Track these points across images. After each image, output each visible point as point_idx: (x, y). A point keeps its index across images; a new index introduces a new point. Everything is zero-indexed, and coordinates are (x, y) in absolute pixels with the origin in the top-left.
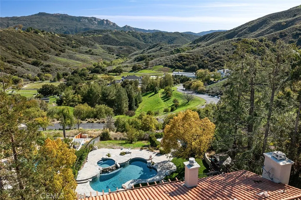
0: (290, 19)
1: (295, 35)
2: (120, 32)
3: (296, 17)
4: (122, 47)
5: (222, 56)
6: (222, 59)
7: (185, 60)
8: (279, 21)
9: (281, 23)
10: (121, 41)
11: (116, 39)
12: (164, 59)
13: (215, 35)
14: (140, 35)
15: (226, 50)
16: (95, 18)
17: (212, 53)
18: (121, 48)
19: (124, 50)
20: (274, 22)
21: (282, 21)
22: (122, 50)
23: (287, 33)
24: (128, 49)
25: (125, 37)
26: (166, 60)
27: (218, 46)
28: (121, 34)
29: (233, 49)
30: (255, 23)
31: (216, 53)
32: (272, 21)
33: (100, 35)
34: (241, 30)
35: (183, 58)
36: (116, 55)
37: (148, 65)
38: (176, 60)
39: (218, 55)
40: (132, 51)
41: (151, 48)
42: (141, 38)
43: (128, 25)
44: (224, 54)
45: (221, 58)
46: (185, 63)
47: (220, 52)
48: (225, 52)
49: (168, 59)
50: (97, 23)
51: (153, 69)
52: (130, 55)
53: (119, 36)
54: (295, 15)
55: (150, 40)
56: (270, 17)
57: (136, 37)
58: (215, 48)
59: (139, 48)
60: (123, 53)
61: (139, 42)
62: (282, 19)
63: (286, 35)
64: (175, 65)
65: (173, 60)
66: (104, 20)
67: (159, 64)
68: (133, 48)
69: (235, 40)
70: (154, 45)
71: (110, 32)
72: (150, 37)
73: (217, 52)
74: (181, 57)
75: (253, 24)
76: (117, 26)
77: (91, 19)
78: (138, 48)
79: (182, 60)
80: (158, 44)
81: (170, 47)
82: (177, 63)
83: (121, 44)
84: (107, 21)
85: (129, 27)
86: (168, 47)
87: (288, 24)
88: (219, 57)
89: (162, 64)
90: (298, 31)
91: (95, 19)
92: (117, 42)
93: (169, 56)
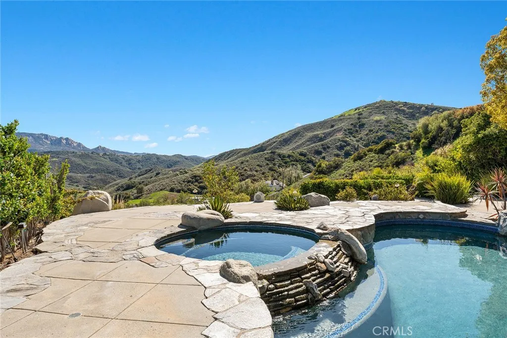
0: (328, 130)
1: (340, 148)
2: (90, 154)
3: (334, 128)
4: (94, 175)
5: (255, 173)
6: (256, 178)
7: (201, 180)
8: (316, 133)
9: (318, 135)
10: (91, 168)
11: (83, 164)
12: (168, 182)
13: (235, 153)
14: (123, 158)
15: (258, 165)
16: (47, 135)
17: (240, 169)
18: (92, 177)
19: (97, 180)
20: (310, 134)
21: (320, 132)
22: (92, 179)
23: (329, 145)
24: (103, 177)
25: (98, 162)
26: (170, 184)
27: (247, 161)
28: (91, 157)
29: (267, 164)
30: (286, 136)
31: (245, 170)
32: (306, 133)
33: (54, 159)
34: (270, 145)
35: (198, 178)
36: (84, 187)
37: (142, 193)
38: (189, 182)
39: (249, 173)
40: (111, 181)
41: (142, 175)
42: (124, 163)
43: (102, 146)
44: (256, 171)
45: (255, 176)
46: (201, 184)
47: (250, 169)
48: (258, 168)
49: (174, 182)
50: (49, 142)
51: (150, 198)
52: (107, 186)
53: (88, 161)
54: (332, 126)
55: (139, 165)
56: (304, 129)
57: (116, 161)
58: (242, 163)
59: (121, 177)
60: (95, 184)
61: (121, 168)
62: (318, 131)
63: (328, 147)
64: (188, 189)
65: (184, 181)
66: (61, 138)
67: (161, 190)
68: (113, 176)
69: (268, 153)
70: (147, 170)
71: (73, 154)
72: (139, 161)
73: (247, 168)
74: (195, 177)
75: (284, 138)
76: (84, 147)
77: (38, 137)
78: (119, 176)
79: (197, 181)
80: (152, 169)
81: (171, 172)
82: (190, 185)
83: (93, 171)
84: (67, 139)
85: (104, 149)
86: (169, 171)
87: (326, 136)
88: (250, 175)
89: (165, 189)
90: (342, 142)
91: (46, 137)
92: (84, 168)
93: (175, 178)
